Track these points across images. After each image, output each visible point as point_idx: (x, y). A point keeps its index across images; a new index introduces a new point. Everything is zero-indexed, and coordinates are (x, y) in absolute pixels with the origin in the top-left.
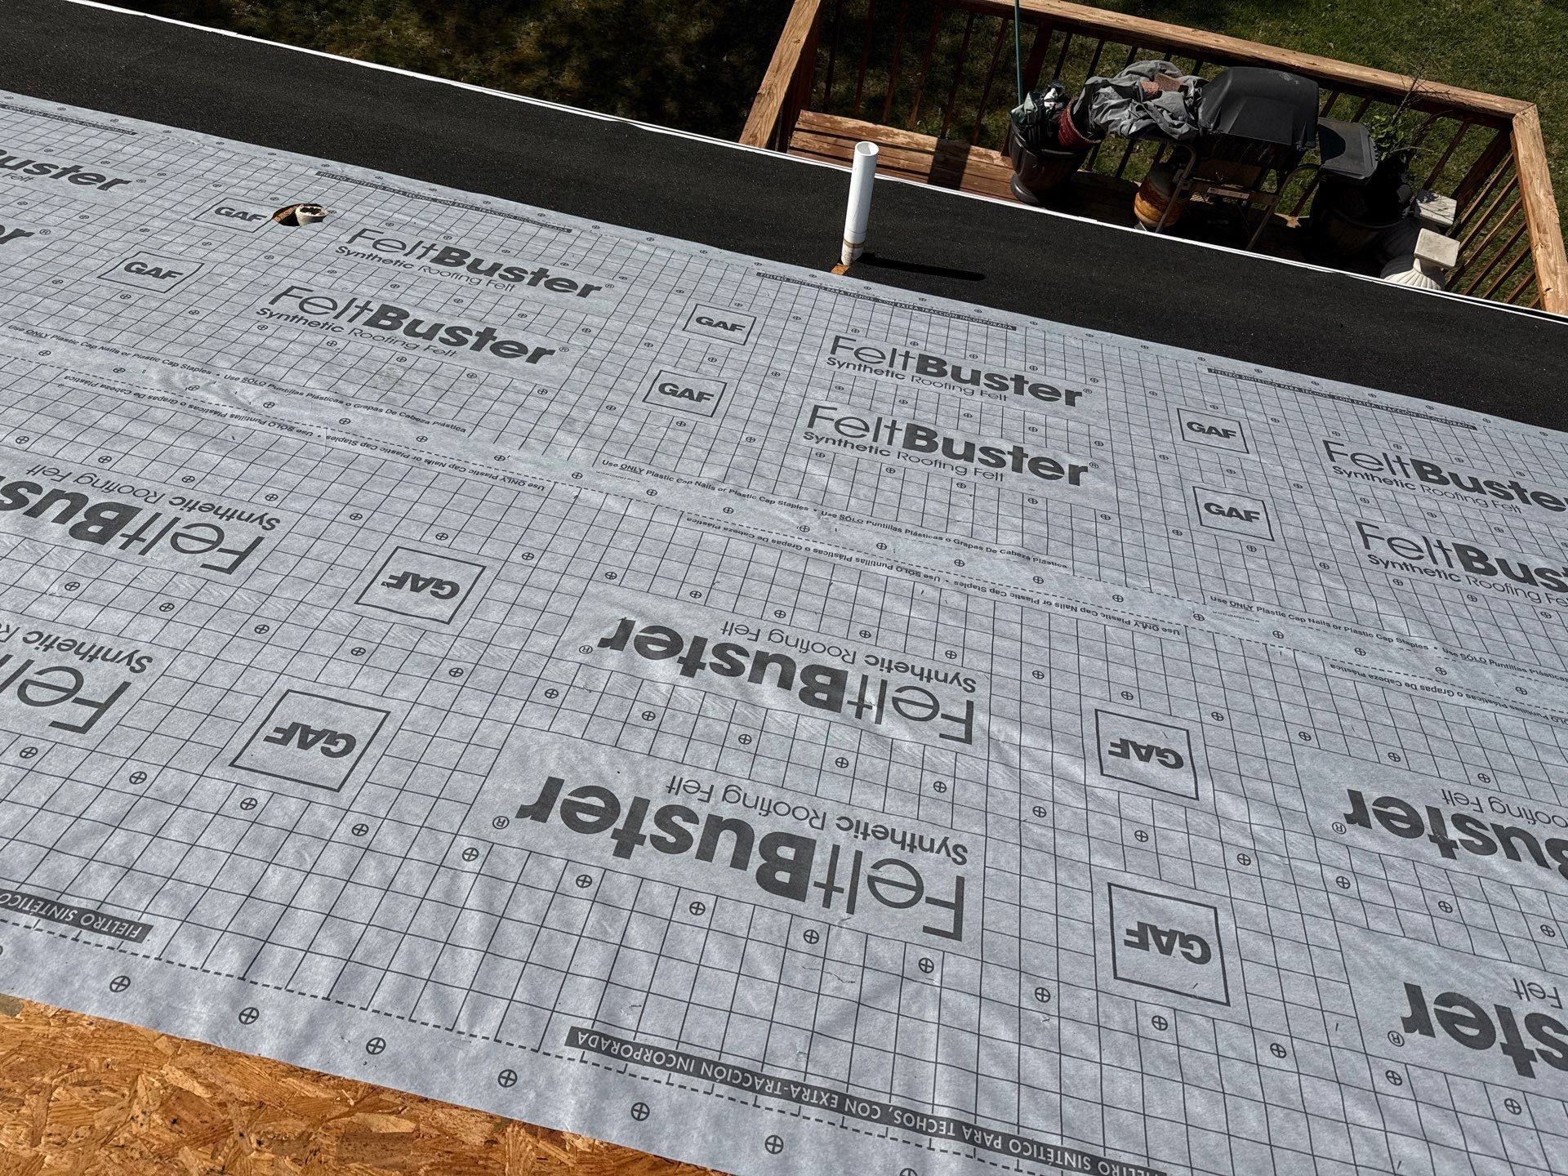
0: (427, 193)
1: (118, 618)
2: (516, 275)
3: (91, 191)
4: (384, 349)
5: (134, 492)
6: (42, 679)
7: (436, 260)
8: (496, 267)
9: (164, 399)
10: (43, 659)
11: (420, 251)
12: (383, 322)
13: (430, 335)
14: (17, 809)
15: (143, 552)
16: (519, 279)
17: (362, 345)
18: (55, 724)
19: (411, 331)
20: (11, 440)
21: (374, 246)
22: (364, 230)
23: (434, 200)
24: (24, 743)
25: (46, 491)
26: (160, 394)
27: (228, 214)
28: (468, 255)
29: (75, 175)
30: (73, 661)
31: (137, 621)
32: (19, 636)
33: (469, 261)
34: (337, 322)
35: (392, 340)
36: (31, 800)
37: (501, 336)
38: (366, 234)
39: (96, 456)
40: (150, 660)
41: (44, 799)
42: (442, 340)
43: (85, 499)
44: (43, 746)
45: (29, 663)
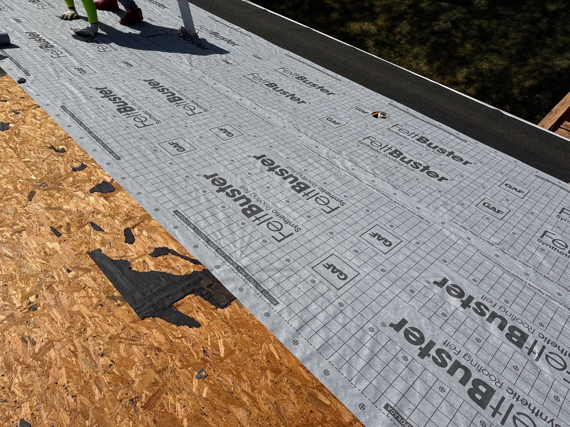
0: (421, 118)
1: (296, 215)
2: (443, 151)
3: (324, 95)
4: (392, 163)
5: (310, 182)
6: (274, 223)
7: (417, 140)
8: (437, 147)
9: (326, 159)
10: (276, 218)
11: (413, 135)
12: (394, 154)
13: (407, 163)
14: (258, 255)
15: (308, 199)
16: (444, 153)
17: (386, 160)
18: (273, 237)
19: (402, 160)
20: (285, 157)
21: (399, 130)
22: (397, 125)
23: (423, 120)
24: (265, 238)
25: (289, 174)
26: (325, 157)
27: (359, 110)
28: (428, 140)
29: (322, 89)
30: (282, 222)
31: (300, 217)
32: (271, 210)
33: (428, 143)
34: (380, 151)
35: (395, 161)
36: (262, 254)
37: (431, 169)
38: (398, 126)
39: (304, 169)
40: (300, 229)
41: (264, 255)
42: (411, 165)
43: (298, 179)
44: (268, 241)
45: (272, 218)
